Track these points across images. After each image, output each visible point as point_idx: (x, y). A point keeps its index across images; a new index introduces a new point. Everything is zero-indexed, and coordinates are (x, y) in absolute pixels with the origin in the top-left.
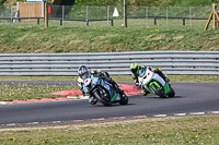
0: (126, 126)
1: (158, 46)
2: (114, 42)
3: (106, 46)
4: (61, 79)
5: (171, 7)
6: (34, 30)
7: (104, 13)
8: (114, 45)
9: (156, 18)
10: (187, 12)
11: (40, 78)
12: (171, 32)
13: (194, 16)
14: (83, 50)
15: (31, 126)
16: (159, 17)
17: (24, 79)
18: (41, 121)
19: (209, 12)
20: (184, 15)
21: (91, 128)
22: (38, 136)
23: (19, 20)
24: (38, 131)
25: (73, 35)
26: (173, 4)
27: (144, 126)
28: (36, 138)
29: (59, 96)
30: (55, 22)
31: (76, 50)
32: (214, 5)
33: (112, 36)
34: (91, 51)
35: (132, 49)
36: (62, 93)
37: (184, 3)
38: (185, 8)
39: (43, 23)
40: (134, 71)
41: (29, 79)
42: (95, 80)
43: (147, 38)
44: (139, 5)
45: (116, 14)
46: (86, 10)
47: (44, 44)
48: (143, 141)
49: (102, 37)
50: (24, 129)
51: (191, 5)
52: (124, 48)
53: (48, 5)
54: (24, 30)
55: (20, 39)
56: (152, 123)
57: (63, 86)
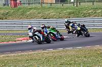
3: (66, 16)
6: (35, 8)
8: (70, 15)
12: (96, 9)
14: (56, 18)
25: (52, 11)
33: (69, 11)
34: (59, 18)
36: (20, 39)
43: (85, 12)
49: (65, 12)
52: (74, 17)
54: (30, 9)
55: (28, 13)
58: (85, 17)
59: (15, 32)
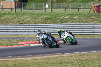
0: (52, 58)
1: (67, 21)
2: (46, 19)
3: (42, 21)
4: (22, 36)
5: (72, 3)
6: (9, 14)
7: (42, 6)
8: (46, 21)
9: (65, 8)
10: (80, 6)
11: (12, 36)
12: (72, 15)
13: (83, 7)
15: (8, 58)
16: (67, 8)
17: (5, 37)
18: (12, 56)
19: (90, 6)
20: (78, 7)
21: (36, 59)
22: (11, 63)
23: (3, 9)
24: (11, 60)
25: (27, 16)
26: (73, 2)
27: (60, 58)
28: (10, 64)
29: (21, 44)
30: (19, 10)
31: (29, 23)
32: (92, 2)
33: (45, 16)
34: (36, 23)
35: (54, 23)
36: (22, 43)
37: (78, 1)
38: (79, 4)
39: (14, 11)
40: (59, 32)
41: (7, 36)
42: (45, 36)
43: (61, 18)
44: (57, 2)
45: (47, 6)
46: (33, 5)
47: (14, 20)
48: (60, 65)
49: (41, 17)
50: (4, 60)
51: (82, 2)
52: (51, 22)
53: (15, 2)
54: (4, 14)
55: (3, 18)
56: (64, 57)
57: (22, 40)
58: (62, 23)
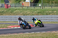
2: (38, 13)
3: (36, 14)
6: (19, 9)
14: (30, 15)
25: (28, 11)
34: (32, 15)
35: (43, 15)
43: (47, 12)
45: (40, 5)
58: (47, 15)
59: (7, 22)
